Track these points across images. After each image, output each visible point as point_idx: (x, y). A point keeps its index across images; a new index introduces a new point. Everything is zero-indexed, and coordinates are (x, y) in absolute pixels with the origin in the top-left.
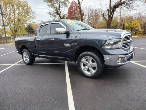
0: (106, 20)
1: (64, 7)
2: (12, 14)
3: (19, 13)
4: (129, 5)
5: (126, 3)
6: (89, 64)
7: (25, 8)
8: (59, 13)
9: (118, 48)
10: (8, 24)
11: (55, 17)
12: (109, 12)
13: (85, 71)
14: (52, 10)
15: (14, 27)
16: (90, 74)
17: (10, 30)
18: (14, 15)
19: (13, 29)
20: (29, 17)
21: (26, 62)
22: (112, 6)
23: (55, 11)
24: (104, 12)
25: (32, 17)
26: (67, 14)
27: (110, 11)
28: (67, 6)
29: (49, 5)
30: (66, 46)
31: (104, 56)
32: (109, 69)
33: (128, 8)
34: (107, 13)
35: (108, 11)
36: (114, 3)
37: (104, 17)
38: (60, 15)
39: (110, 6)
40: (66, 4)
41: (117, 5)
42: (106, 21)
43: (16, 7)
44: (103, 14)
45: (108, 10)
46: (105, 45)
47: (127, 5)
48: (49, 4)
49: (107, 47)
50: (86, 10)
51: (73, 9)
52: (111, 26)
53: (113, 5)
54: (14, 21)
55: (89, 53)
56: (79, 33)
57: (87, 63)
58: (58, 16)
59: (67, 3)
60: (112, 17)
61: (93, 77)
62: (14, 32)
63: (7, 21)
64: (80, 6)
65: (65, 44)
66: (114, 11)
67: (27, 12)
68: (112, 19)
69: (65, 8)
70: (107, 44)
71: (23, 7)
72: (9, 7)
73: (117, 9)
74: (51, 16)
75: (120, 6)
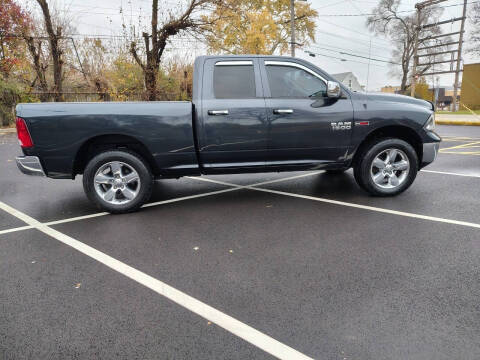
12: (147, 41)
22: (160, 27)
30: (338, 128)
31: (424, 145)
37: (135, 54)
39: (154, 25)
42: (141, 69)
65: (333, 124)
75: (181, 30)
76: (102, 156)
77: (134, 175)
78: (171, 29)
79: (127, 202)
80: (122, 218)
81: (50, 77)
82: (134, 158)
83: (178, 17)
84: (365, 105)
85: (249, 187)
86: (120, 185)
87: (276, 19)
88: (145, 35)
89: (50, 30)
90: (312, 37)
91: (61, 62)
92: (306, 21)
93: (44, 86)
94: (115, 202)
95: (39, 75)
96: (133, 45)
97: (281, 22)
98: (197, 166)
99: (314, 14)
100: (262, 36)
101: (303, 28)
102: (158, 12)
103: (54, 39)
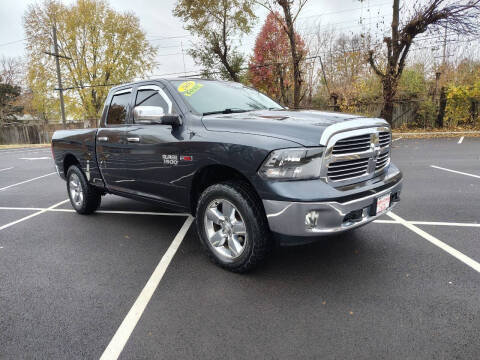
0: (378, 73)
1: (238, 31)
2: (89, 54)
3: (109, 52)
4: (466, 22)
5: (451, 14)
6: (228, 225)
7: (128, 36)
8: (223, 51)
9: (312, 178)
10: (77, 84)
11: (210, 63)
13: (217, 246)
14: (199, 41)
15: (93, 94)
16: (230, 256)
17: (80, 101)
18: (95, 57)
19: (89, 98)
20: (138, 63)
21: (77, 204)
23: (210, 46)
24: (372, 48)
25: (149, 62)
26: (252, 53)
27: (396, 44)
28: (247, 30)
29: (190, 28)
30: (168, 162)
31: (264, 201)
32: (282, 244)
33: (459, 31)
34: (385, 48)
35: (385, 44)
36: (407, 14)
37: (372, 63)
38: (224, 58)
39: (394, 27)
40: (245, 21)
41: (418, 23)
42: (379, 78)
43: (102, 33)
44: (371, 53)
45: (387, 40)
46: (268, 164)
47: (457, 21)
48: (190, 22)
49: (274, 173)
50: (315, 41)
52: (397, 95)
53: (405, 24)
54: (94, 77)
55: (225, 188)
56: (203, 124)
57: (221, 221)
58: (218, 62)
59: (248, 17)
60: (402, 64)
61: (237, 268)
62: (91, 108)
63: (72, 74)
64: (292, 29)
65: (164, 156)
66: (407, 43)
67: (135, 50)
68: (400, 70)
69: (242, 35)
70: (274, 161)
71: (124, 33)
72: (82, 35)
73: (419, 37)
74: (198, 59)
89: (294, 55)
91: (299, 81)
103: (296, 62)
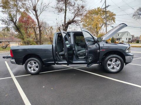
5: (76, 22)
12: (63, 27)
22: (66, 22)
27: (65, 26)
34: (62, 27)
38: (15, 23)
39: (65, 22)
51: (25, 19)
64: (38, 18)
75: (72, 23)
76: (29, 59)
77: (37, 64)
78: (69, 23)
79: (36, 71)
80: (33, 76)
81: (38, 37)
82: (37, 60)
83: (71, 20)
84: (103, 45)
85: (75, 68)
86: (34, 67)
87: (103, 17)
88: (63, 25)
89: (39, 25)
90: (114, 22)
91: (41, 33)
92: (112, 17)
93: (37, 39)
94: (33, 72)
95: (36, 36)
96: (59, 28)
97: (104, 18)
98: (54, 62)
99: (115, 15)
100: (98, 23)
101: (111, 19)
102: (66, 19)
103: (40, 27)
